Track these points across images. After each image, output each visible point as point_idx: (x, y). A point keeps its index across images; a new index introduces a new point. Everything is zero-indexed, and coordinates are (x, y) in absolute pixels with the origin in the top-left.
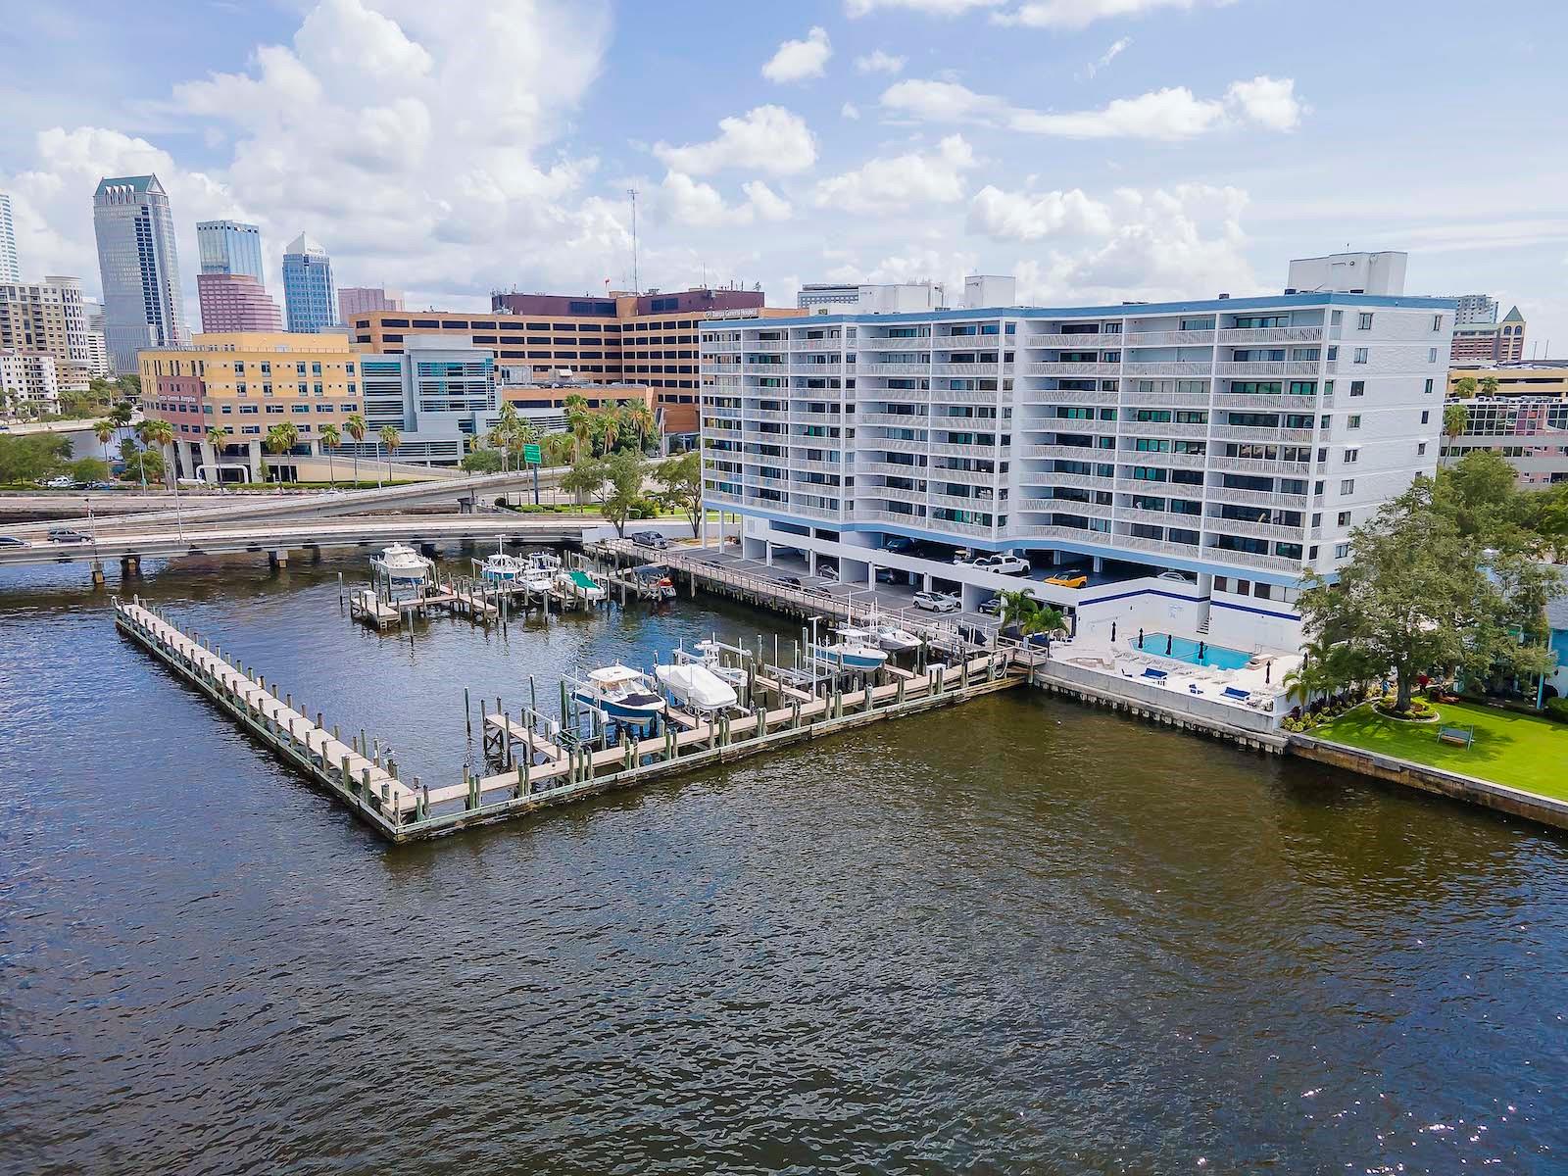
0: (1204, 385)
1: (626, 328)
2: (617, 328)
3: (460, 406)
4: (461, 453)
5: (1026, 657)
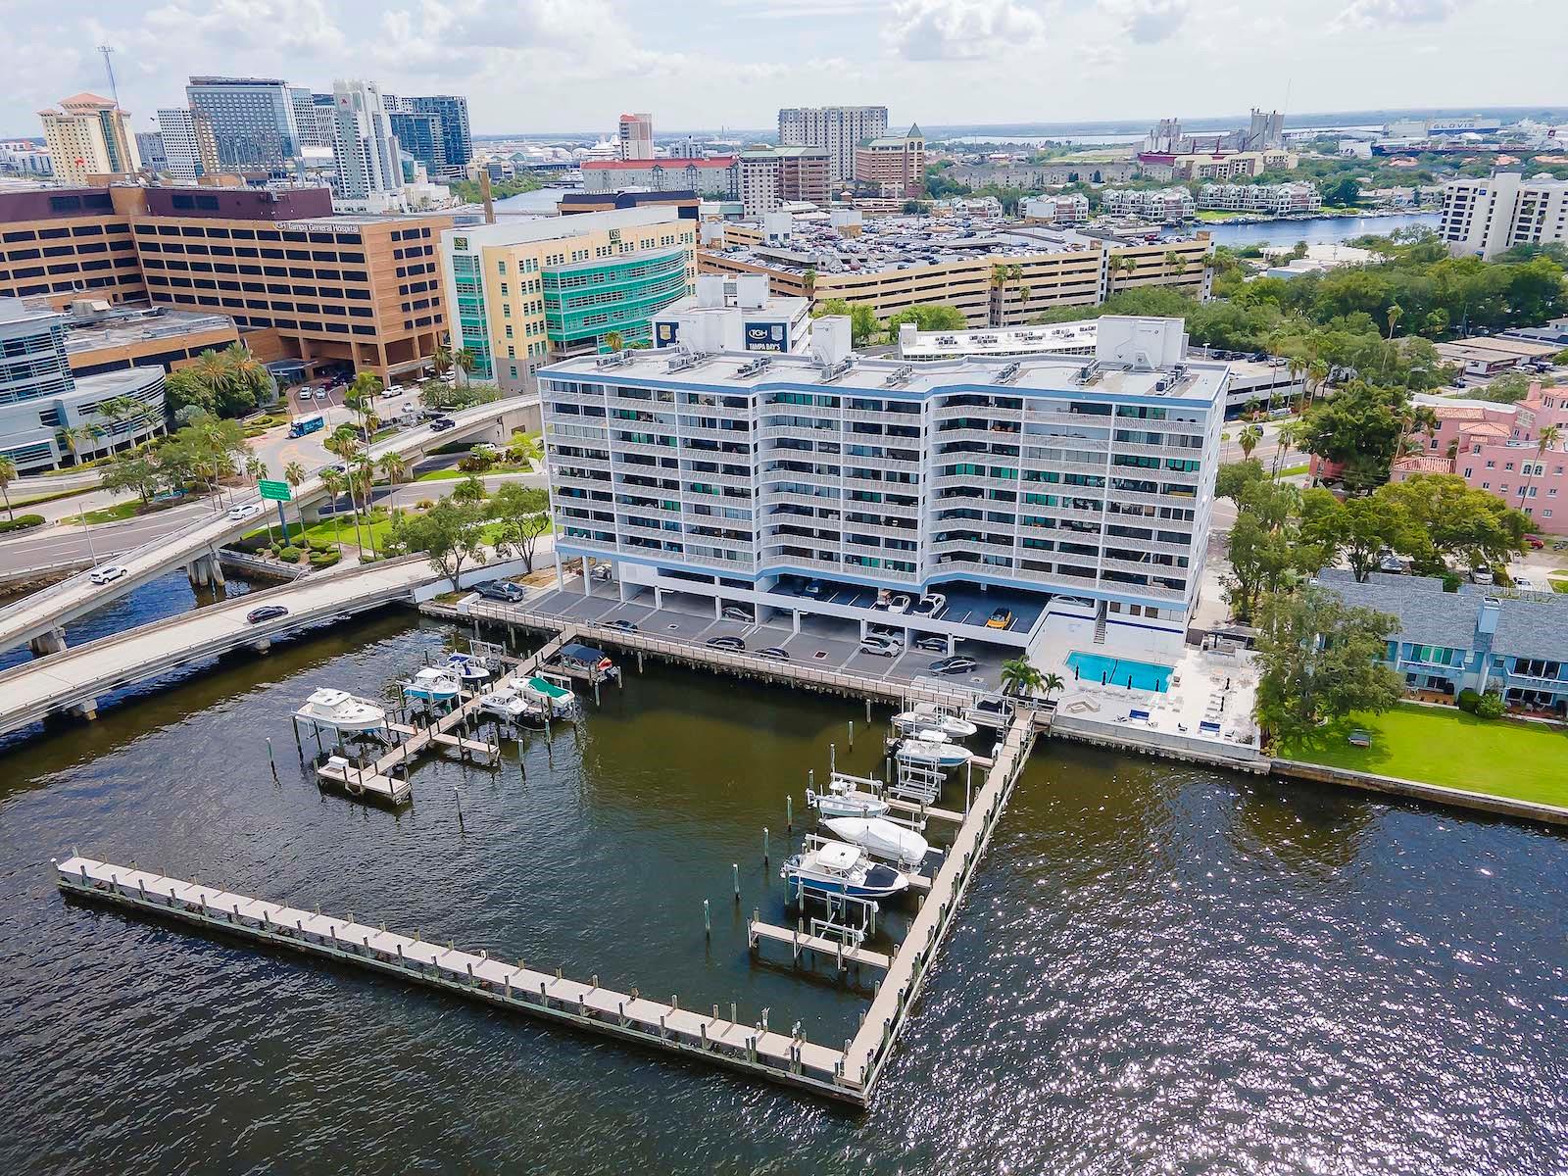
0: (1102, 458)
1: (141, 229)
2: (124, 228)
3: (27, 393)
4: (57, 456)
5: (1044, 717)
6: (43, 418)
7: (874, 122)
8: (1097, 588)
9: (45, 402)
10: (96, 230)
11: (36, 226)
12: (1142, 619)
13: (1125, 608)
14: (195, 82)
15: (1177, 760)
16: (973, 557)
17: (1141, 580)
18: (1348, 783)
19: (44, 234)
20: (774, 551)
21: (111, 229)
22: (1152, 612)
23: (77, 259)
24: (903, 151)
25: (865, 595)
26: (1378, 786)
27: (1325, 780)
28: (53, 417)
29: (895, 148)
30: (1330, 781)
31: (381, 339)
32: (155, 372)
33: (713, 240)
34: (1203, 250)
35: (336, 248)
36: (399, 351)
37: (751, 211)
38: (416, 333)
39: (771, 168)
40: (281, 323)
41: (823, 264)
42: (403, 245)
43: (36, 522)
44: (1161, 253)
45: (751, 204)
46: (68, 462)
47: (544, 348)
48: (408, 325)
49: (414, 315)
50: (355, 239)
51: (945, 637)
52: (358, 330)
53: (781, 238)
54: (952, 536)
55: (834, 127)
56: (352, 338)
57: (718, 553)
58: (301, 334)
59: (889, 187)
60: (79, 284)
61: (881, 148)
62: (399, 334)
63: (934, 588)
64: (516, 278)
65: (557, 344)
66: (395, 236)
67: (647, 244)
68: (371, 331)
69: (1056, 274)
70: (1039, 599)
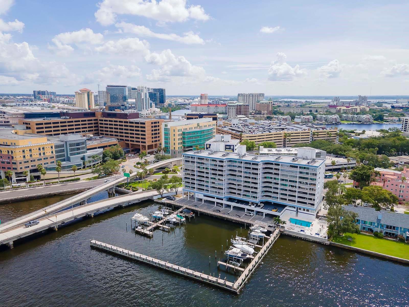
0: (296, 177)
1: (100, 120)
2: (97, 120)
3: (79, 153)
4: (82, 166)
5: (282, 230)
6: (81, 158)
7: (261, 97)
8: (296, 204)
9: (82, 155)
10: (92, 120)
11: (80, 119)
12: (306, 212)
13: (302, 209)
14: (108, 86)
15: (310, 241)
16: (270, 196)
17: (306, 203)
18: (346, 248)
19: (82, 121)
20: (228, 192)
21: (94, 120)
22: (308, 210)
23: (87, 126)
24: (267, 104)
25: (247, 203)
26: (352, 249)
27: (341, 247)
28: (83, 158)
29: (266, 103)
30: (342, 247)
31: (147, 144)
32: (101, 150)
33: (220, 125)
34: (336, 131)
35: (140, 125)
36: (150, 147)
37: (230, 117)
38: (154, 143)
39: (235, 108)
40: (126, 140)
41: (245, 131)
42: (153, 125)
43: (78, 179)
44: (326, 132)
45: (230, 116)
46: (84, 167)
47: (181, 148)
48: (153, 142)
49: (154, 140)
50: (144, 124)
51: (263, 213)
52: (142, 142)
53: (236, 125)
54: (266, 191)
55: (251, 98)
56: (141, 144)
57: (216, 192)
58: (130, 143)
59: (264, 112)
60: (87, 131)
61: (262, 103)
62: (150, 143)
63: (261, 203)
64: (177, 133)
65: (184, 147)
66: (152, 123)
67: (205, 126)
68: (145, 142)
69: (300, 136)
70: (283, 206)
